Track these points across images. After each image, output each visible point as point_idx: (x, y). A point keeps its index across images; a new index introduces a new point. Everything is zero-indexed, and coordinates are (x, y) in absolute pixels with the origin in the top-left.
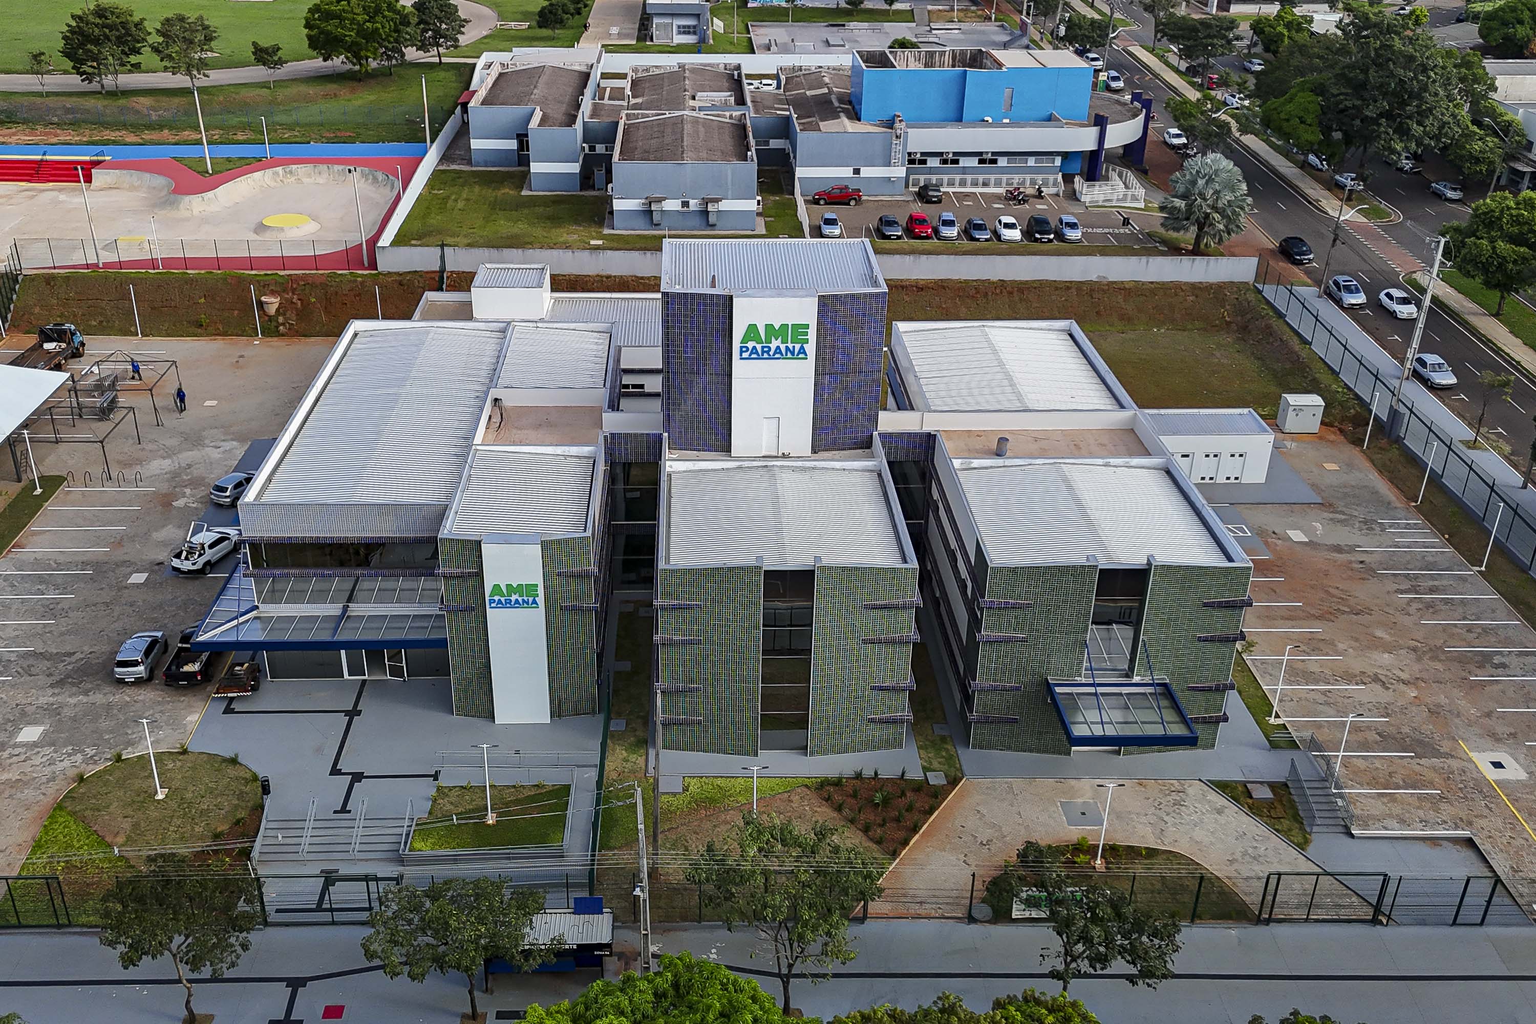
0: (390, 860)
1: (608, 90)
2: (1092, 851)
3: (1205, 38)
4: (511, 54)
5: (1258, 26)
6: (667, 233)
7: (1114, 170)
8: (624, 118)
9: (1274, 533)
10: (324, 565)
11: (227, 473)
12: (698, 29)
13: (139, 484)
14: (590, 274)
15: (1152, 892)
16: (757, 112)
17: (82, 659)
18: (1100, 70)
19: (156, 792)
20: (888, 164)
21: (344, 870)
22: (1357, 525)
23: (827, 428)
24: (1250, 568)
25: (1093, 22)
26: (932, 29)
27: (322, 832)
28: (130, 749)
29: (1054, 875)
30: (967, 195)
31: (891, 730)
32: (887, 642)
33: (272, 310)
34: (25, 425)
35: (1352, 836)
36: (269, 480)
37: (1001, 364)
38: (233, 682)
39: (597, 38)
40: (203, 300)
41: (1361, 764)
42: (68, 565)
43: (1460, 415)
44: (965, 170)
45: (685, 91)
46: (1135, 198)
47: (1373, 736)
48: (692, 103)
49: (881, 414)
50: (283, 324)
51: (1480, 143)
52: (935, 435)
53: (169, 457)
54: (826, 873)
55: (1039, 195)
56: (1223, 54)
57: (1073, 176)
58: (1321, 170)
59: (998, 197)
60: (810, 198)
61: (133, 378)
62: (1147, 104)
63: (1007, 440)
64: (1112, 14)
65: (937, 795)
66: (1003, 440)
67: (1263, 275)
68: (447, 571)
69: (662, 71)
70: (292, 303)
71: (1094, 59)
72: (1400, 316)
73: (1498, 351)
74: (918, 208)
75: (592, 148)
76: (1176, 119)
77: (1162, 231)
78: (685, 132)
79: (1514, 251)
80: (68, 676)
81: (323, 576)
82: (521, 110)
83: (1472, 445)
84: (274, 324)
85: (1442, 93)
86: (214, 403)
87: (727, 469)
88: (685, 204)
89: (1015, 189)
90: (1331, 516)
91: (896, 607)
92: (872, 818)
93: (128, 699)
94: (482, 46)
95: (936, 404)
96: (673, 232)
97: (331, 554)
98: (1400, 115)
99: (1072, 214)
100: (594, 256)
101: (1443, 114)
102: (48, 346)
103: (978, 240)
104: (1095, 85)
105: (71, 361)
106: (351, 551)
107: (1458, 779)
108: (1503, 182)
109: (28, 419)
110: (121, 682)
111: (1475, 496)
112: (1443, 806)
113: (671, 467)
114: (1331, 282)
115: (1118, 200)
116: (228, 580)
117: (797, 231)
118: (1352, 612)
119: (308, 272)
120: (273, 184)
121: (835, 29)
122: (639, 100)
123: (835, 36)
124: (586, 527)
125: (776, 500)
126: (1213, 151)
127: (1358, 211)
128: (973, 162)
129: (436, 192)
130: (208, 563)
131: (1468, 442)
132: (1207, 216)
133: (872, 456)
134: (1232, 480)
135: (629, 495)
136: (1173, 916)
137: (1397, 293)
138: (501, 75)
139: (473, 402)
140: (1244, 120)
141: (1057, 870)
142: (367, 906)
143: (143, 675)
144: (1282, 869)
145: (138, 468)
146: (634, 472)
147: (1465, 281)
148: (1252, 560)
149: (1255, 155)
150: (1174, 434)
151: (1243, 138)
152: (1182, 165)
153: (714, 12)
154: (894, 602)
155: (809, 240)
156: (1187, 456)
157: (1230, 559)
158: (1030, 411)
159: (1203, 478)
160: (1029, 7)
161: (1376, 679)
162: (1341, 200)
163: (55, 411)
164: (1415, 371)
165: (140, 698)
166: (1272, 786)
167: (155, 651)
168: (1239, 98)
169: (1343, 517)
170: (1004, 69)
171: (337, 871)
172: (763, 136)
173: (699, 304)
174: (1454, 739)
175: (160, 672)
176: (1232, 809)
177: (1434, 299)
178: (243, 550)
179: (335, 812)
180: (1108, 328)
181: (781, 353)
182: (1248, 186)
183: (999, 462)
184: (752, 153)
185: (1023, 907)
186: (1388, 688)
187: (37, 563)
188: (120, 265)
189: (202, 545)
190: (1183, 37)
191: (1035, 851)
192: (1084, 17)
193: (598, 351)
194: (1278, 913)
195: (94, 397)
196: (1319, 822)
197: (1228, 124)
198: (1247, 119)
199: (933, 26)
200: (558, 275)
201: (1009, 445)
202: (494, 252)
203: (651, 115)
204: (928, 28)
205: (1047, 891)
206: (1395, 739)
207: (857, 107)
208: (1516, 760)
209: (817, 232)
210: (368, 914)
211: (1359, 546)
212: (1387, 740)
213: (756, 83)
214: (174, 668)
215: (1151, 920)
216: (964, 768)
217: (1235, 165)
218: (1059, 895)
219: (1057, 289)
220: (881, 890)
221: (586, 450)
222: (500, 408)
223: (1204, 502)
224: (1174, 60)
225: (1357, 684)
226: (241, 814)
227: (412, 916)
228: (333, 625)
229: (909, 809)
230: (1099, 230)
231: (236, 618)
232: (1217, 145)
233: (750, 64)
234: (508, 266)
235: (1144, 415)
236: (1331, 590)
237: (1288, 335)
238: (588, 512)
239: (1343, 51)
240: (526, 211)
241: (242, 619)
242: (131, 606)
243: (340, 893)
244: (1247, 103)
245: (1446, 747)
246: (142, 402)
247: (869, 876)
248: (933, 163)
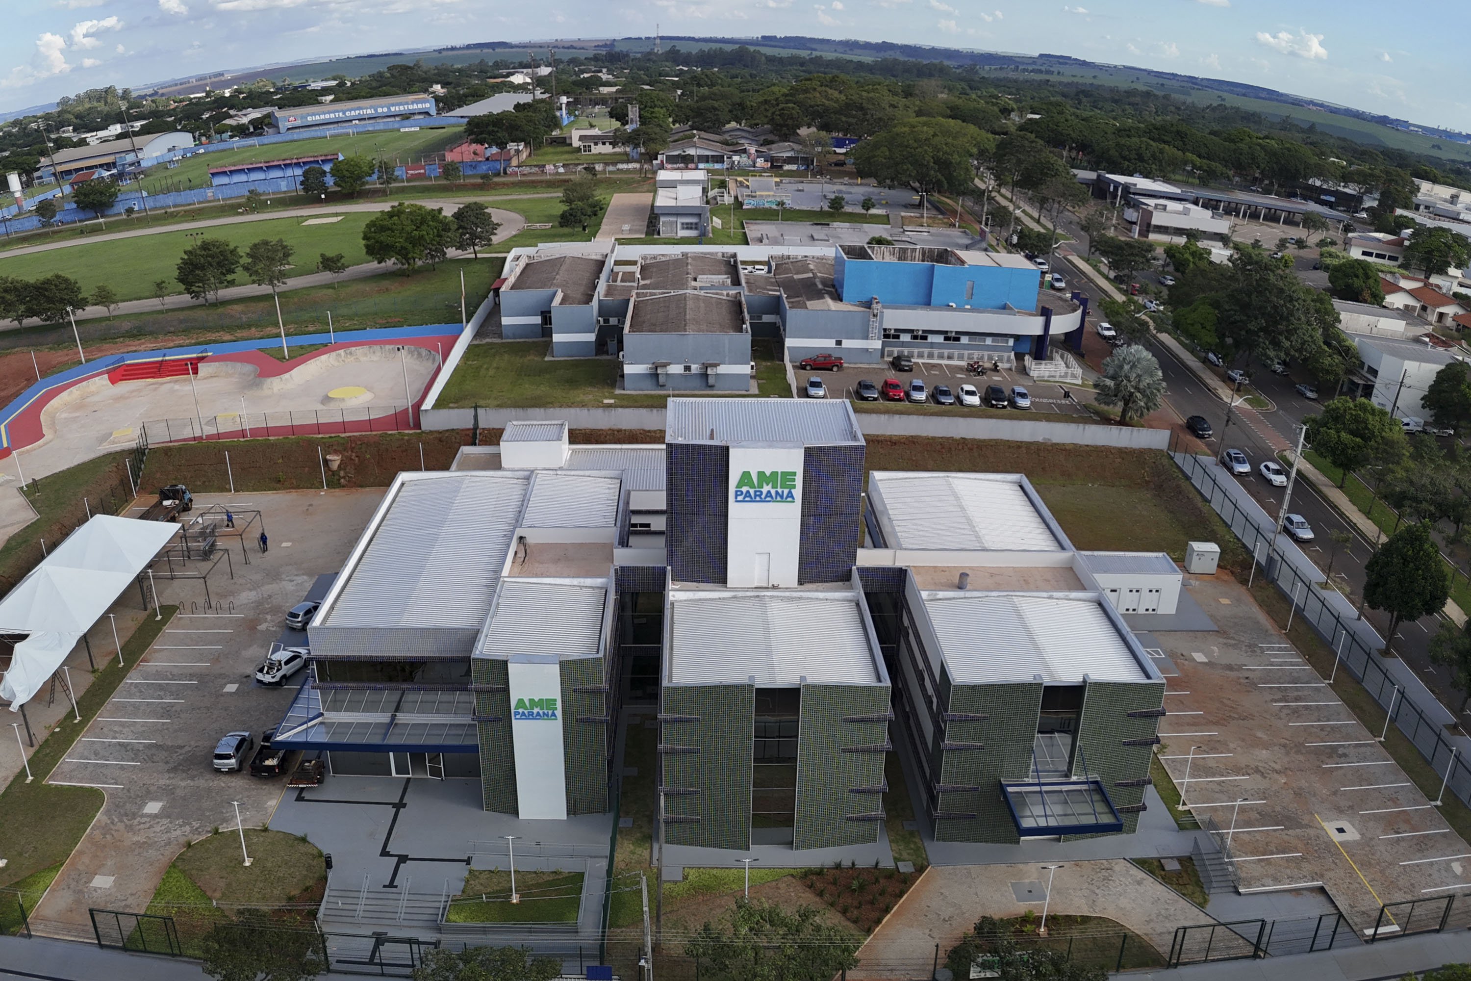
0: (430, 928)
1: (621, 274)
2: (1037, 921)
3: (1129, 255)
4: (537, 249)
5: (1170, 251)
6: (671, 392)
7: (1057, 352)
8: (634, 296)
9: (1182, 655)
10: (376, 680)
11: (299, 602)
12: (699, 226)
13: (232, 611)
14: (603, 428)
15: (1086, 950)
16: (750, 291)
17: (190, 751)
18: (1046, 273)
19: (244, 861)
20: (866, 337)
21: (392, 933)
22: (1244, 648)
23: (812, 563)
24: (1163, 684)
25: (1039, 234)
26: (905, 231)
27: (374, 902)
28: (225, 825)
29: (1006, 943)
30: (934, 366)
31: (867, 826)
32: (863, 751)
33: (335, 466)
34: (150, 566)
35: (1239, 894)
36: (332, 608)
37: (963, 510)
38: (304, 775)
39: (610, 234)
40: (281, 461)
41: (1246, 838)
42: (181, 677)
43: (1316, 563)
44: (932, 345)
45: (688, 274)
46: (1074, 376)
47: (1254, 815)
48: (693, 283)
49: (860, 552)
50: (344, 477)
51: (1329, 359)
52: (906, 570)
53: (254, 589)
54: (809, 948)
55: (995, 368)
56: (1143, 269)
57: (1024, 355)
58: (1218, 366)
59: (960, 369)
60: (798, 364)
61: (228, 526)
62: (1084, 302)
63: (967, 575)
64: (1055, 229)
65: (906, 881)
66: (964, 575)
67: (1174, 444)
68: (479, 686)
69: (668, 258)
70: (351, 459)
71: (1040, 264)
72: (1275, 483)
73: (1342, 514)
74: (892, 375)
75: (606, 321)
76: (1107, 316)
77: (1096, 404)
78: (688, 307)
79: (1352, 440)
80: (179, 764)
81: (375, 689)
82: (545, 292)
83: (1325, 586)
84: (336, 477)
85: (1303, 318)
86: (289, 544)
87: (724, 598)
88: (687, 368)
89: (975, 363)
90: (1225, 641)
91: (872, 721)
92: (850, 901)
93: (223, 785)
94: (512, 243)
95: (905, 543)
96: (677, 392)
97: (381, 671)
98: (1274, 331)
99: (1023, 386)
100: (607, 413)
101: (1304, 334)
102: (166, 503)
103: (943, 404)
104: (1042, 284)
105: (182, 514)
106: (399, 668)
107: (1314, 843)
108: (1345, 389)
109: (152, 561)
110: (218, 771)
111: (1326, 626)
112: (1304, 865)
113: (673, 596)
114: (1225, 454)
115: (1060, 376)
116: (300, 691)
117: (786, 392)
118: (1239, 718)
119: (364, 433)
120: (336, 364)
121: (819, 227)
122: (647, 282)
123: (819, 232)
124: (598, 649)
125: (766, 628)
126: (1136, 344)
127: (1245, 400)
128: (940, 339)
129: (470, 363)
130: (284, 677)
131: (1322, 583)
132: (1131, 394)
133: (851, 588)
134: (1150, 612)
135: (636, 621)
136: (1102, 968)
137: (1272, 466)
138: (527, 265)
139: (501, 540)
140: (1159, 321)
141: (1007, 938)
142: (410, 963)
143: (235, 766)
144: (1187, 924)
145: (231, 599)
146: (641, 600)
147: (1320, 460)
148: (1166, 678)
149: (1168, 349)
150: (1105, 572)
151: (1159, 335)
152: (1111, 353)
153: (713, 213)
154: (870, 716)
155: (796, 400)
156: (1115, 591)
157: (1148, 677)
158: (987, 550)
159: (1127, 610)
160: (987, 219)
161: (1257, 770)
162: (1233, 390)
163: (171, 554)
164: (1285, 527)
165: (233, 784)
166: (1180, 860)
167: (244, 747)
168: (1156, 304)
169: (1233, 642)
170: (966, 266)
171: (386, 934)
172: (756, 313)
173: (699, 454)
174: (1311, 813)
175: (247, 765)
176: (1149, 880)
177: (1299, 472)
178: (311, 667)
179: (385, 886)
180: (1052, 482)
181: (771, 496)
182: (1163, 373)
183: (961, 594)
184: (747, 326)
185: (979, 969)
186: (1265, 777)
187: (158, 675)
188: (219, 436)
189: (280, 662)
190: (1112, 253)
191: (990, 924)
192: (1032, 230)
193: (609, 494)
194: (1184, 958)
195: (199, 542)
196: (1215, 885)
197: (1147, 323)
198: (1162, 320)
199: (906, 228)
200: (576, 430)
201: (969, 580)
202: (520, 412)
203: (658, 293)
204: (901, 230)
205: (999, 956)
206: (1270, 816)
207: (839, 290)
208: (1353, 825)
209: (804, 393)
210: (411, 970)
211: (1245, 665)
212: (1265, 817)
213: (750, 268)
214: (257, 762)
215: (1085, 973)
216: (930, 858)
217: (1153, 355)
218: (1009, 958)
219: (1009, 447)
220: (857, 961)
221: (599, 581)
222: (525, 545)
223: (1129, 629)
224: (1105, 270)
225: (1243, 775)
226: (309, 883)
227: (447, 974)
228: (383, 731)
229: (882, 893)
230: (1045, 401)
231: (306, 723)
232: (1140, 338)
233: (744, 253)
234: (532, 423)
235: (1081, 556)
236: (1225, 701)
237: (1193, 494)
238: (600, 636)
239: (1233, 278)
240: (548, 376)
241: (310, 724)
242: (226, 710)
243: (388, 951)
244: (1161, 308)
245: (1306, 819)
246: (234, 544)
247: (846, 950)
248: (905, 338)
